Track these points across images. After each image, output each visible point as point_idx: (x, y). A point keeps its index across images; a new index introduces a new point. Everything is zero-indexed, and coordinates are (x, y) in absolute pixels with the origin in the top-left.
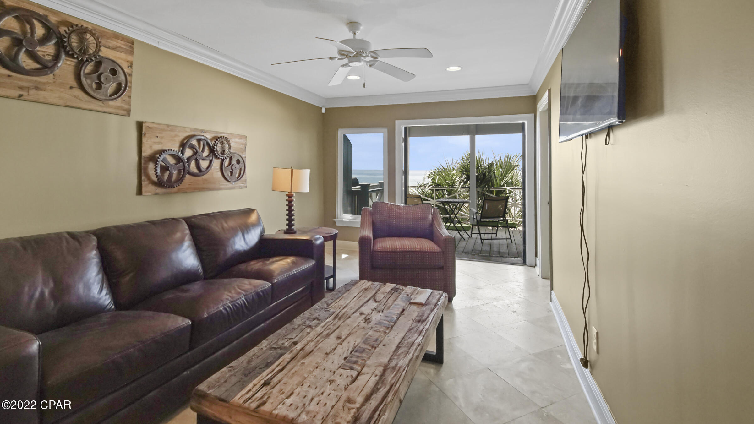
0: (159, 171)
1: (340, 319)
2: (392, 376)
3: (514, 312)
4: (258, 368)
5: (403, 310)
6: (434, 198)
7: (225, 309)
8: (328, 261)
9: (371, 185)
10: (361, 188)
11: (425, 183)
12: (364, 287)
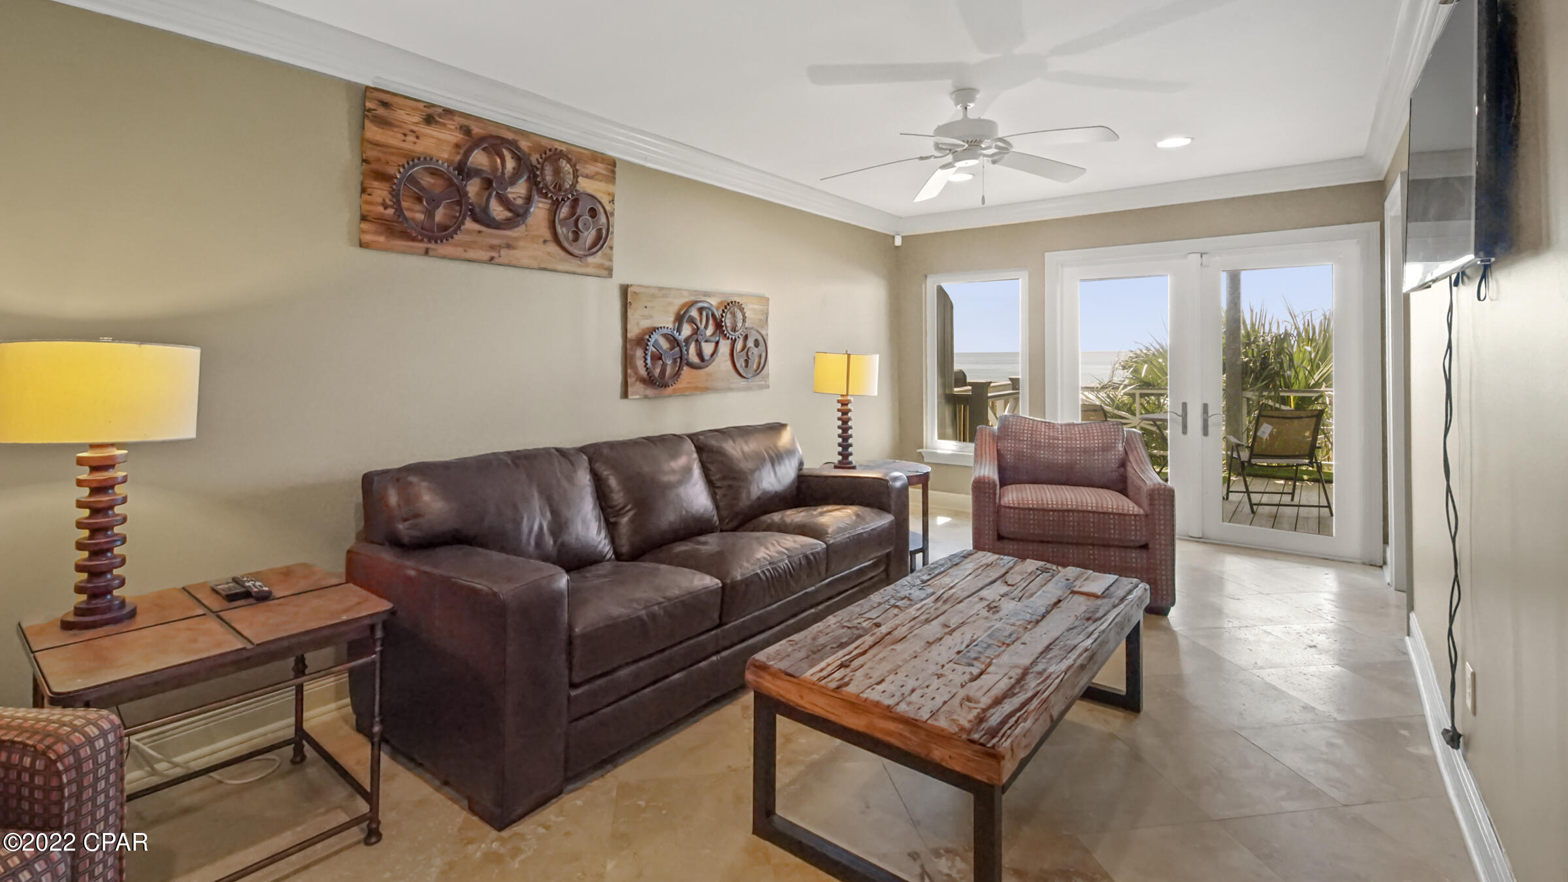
0: (649, 361)
1: (945, 602)
2: (1038, 682)
3: (1311, 647)
4: (829, 647)
5: (1059, 601)
6: (1137, 413)
7: (763, 572)
8: (915, 526)
9: (992, 385)
10: (972, 390)
11: (1116, 380)
12: (984, 562)
